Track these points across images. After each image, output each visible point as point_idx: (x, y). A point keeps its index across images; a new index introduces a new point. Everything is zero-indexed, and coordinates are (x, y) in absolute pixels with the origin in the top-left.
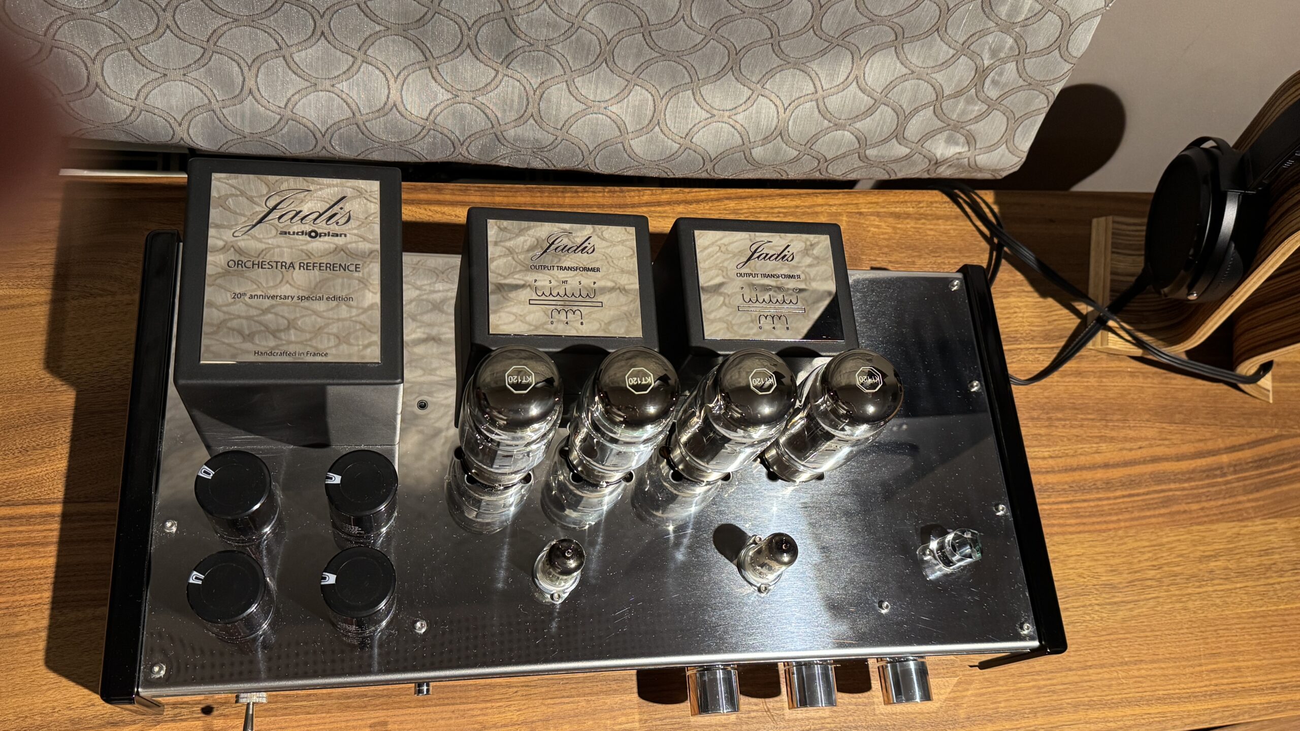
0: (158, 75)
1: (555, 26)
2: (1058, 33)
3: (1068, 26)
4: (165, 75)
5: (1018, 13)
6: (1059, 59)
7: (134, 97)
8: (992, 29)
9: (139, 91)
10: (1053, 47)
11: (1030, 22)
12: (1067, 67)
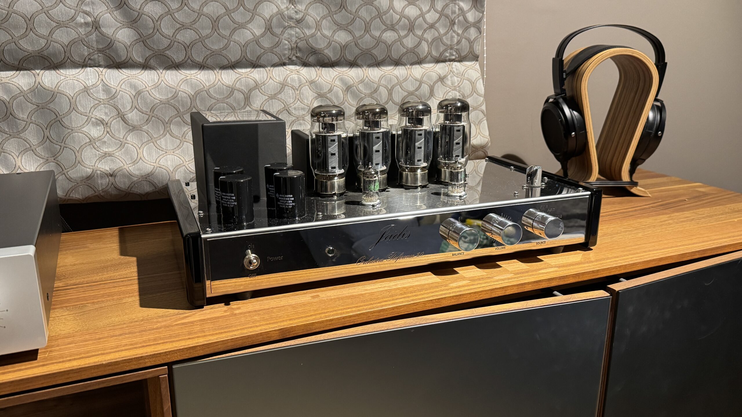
0: (164, 152)
1: (303, 109)
2: (471, 88)
3: (473, 84)
4: (166, 152)
5: (455, 82)
6: (477, 96)
7: (154, 162)
8: (449, 90)
9: (156, 159)
10: (473, 92)
11: (460, 85)
12: (482, 99)
